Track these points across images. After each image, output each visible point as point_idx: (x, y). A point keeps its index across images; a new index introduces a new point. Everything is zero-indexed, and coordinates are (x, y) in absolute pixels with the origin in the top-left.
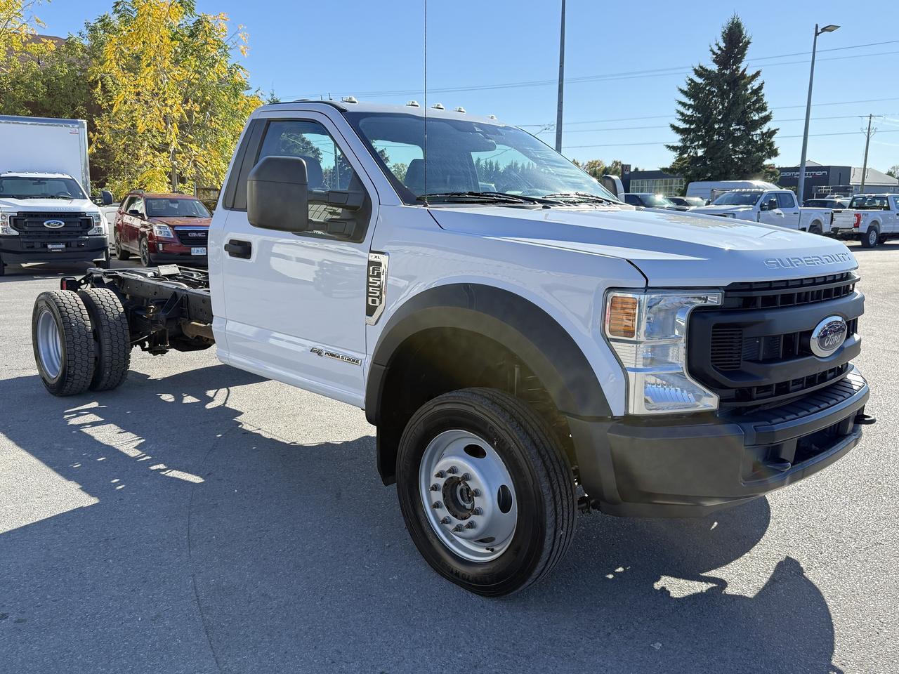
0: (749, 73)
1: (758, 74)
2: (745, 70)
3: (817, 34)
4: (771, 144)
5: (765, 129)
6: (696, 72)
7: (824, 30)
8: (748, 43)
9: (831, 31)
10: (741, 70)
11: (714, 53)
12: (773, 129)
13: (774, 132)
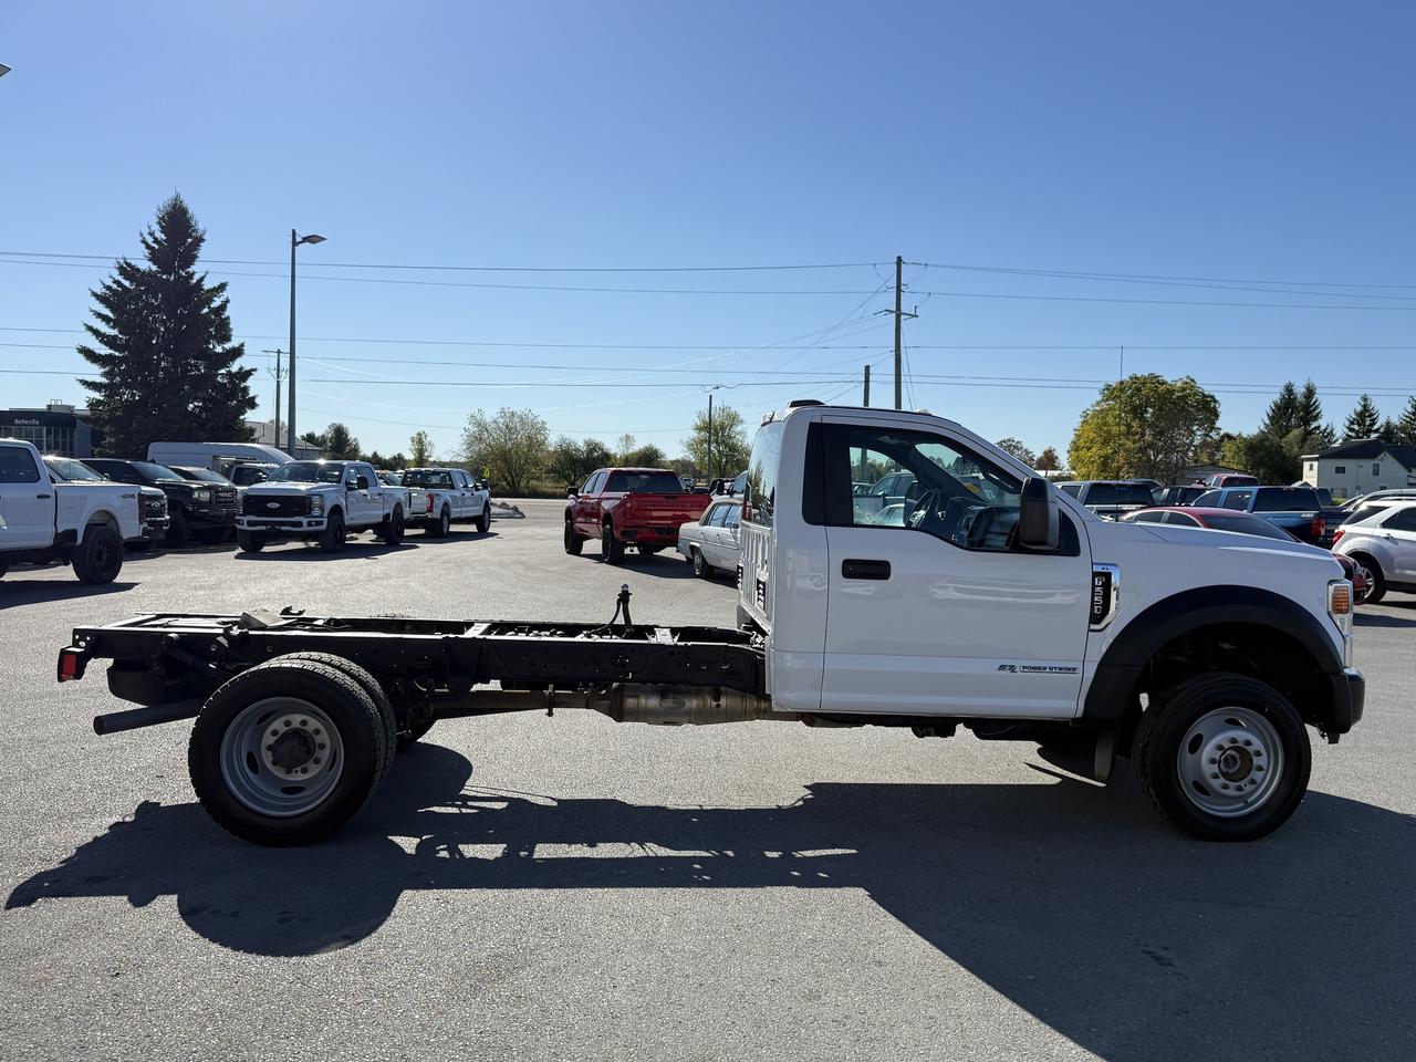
0: (208, 285)
1: (222, 287)
2: (202, 279)
3: (295, 244)
4: (246, 389)
5: (235, 368)
6: (122, 270)
7: (305, 240)
8: (201, 240)
9: (314, 242)
10: (196, 277)
11: (148, 247)
12: (247, 368)
13: (248, 373)
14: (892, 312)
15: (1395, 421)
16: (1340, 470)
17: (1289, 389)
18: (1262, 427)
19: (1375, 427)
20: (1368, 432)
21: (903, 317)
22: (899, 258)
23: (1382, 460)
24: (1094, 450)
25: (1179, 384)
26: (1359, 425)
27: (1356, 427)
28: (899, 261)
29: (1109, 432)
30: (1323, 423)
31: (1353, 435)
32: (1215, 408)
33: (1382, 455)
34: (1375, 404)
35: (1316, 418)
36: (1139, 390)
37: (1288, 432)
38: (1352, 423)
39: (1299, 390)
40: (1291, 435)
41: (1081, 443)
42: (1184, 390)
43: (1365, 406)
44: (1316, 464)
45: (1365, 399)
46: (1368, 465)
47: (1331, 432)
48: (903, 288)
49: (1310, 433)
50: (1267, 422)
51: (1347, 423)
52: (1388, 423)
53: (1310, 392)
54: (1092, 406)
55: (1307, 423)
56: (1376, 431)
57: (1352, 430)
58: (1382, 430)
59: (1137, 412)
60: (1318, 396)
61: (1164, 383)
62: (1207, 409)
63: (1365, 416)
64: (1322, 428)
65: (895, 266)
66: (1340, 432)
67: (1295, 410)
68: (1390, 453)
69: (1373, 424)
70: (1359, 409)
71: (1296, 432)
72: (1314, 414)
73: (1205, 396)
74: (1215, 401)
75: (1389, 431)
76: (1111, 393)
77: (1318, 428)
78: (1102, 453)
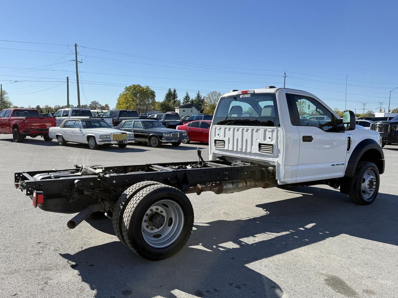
14: (75, 60)
15: (194, 99)
16: (184, 111)
17: (170, 90)
18: (164, 100)
19: (190, 100)
20: (188, 101)
21: (78, 62)
22: (76, 44)
23: (193, 108)
24: (124, 105)
25: (145, 87)
26: (186, 100)
27: (185, 100)
28: (76, 45)
29: (128, 100)
30: (178, 99)
31: (185, 102)
32: (154, 94)
33: (193, 107)
34: (190, 95)
35: (177, 97)
36: (135, 89)
37: (171, 101)
38: (184, 99)
39: (172, 90)
40: (171, 102)
41: (121, 103)
42: (147, 89)
43: (187, 95)
44: (178, 109)
45: (187, 93)
46: (190, 109)
47: (180, 101)
48: (77, 53)
49: (175, 101)
50: (165, 98)
51: (183, 99)
52: (192, 99)
53: (175, 91)
54: (122, 92)
55: (174, 99)
56: (190, 101)
57: (184, 101)
58: (191, 101)
59: (135, 95)
60: (177, 92)
61: (141, 87)
62: (153, 94)
63: (187, 97)
64: (178, 100)
65: (75, 47)
66: (182, 101)
67: (171, 95)
68: (195, 107)
69: (189, 99)
70: (186, 96)
71: (172, 101)
72: (176, 97)
73: (152, 91)
74: (154, 93)
75: (192, 101)
76: (128, 89)
77: (177, 100)
78: (126, 106)
